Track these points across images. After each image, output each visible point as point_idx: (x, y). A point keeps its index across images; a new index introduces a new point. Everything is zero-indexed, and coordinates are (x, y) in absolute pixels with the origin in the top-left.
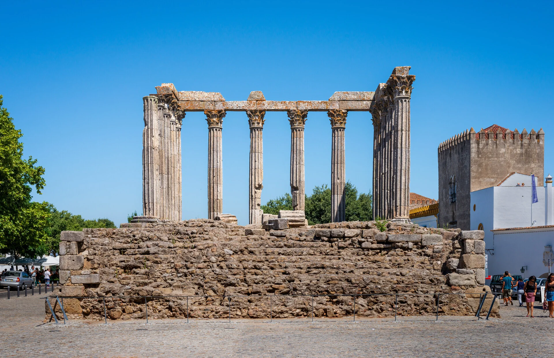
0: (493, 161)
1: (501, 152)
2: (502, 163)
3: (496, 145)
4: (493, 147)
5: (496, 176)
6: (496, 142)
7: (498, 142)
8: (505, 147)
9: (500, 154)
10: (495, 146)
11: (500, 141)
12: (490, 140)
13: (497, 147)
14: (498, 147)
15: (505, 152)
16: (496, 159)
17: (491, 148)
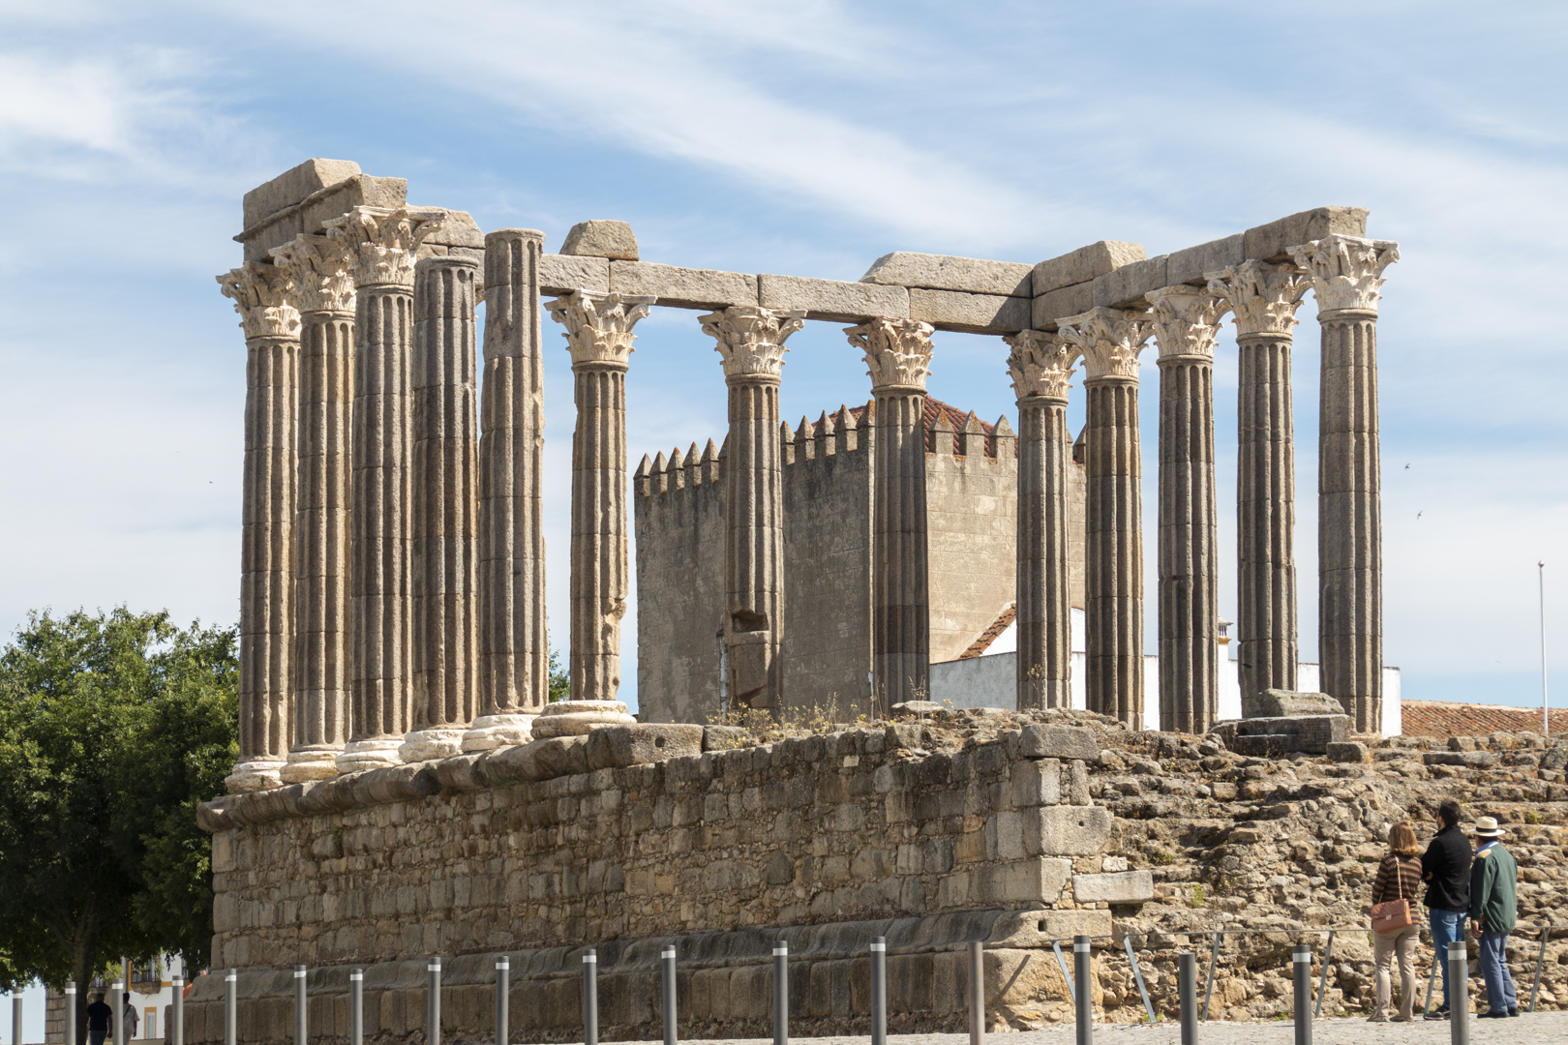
0: (953, 544)
1: (979, 510)
2: (984, 556)
3: (964, 482)
4: (951, 489)
5: (961, 608)
6: (962, 469)
7: (968, 470)
8: (992, 492)
9: (976, 517)
10: (957, 486)
11: (975, 466)
12: (940, 456)
13: (964, 490)
14: (971, 487)
15: (995, 511)
16: (962, 537)
17: (944, 490)
